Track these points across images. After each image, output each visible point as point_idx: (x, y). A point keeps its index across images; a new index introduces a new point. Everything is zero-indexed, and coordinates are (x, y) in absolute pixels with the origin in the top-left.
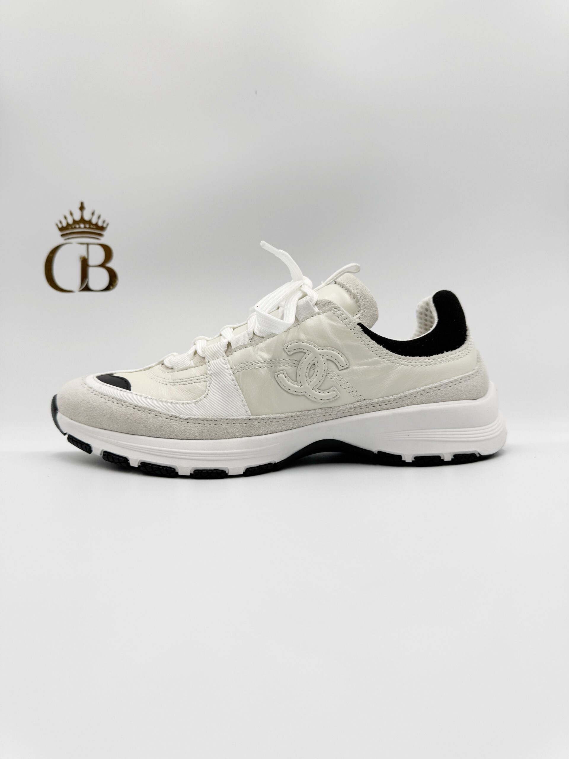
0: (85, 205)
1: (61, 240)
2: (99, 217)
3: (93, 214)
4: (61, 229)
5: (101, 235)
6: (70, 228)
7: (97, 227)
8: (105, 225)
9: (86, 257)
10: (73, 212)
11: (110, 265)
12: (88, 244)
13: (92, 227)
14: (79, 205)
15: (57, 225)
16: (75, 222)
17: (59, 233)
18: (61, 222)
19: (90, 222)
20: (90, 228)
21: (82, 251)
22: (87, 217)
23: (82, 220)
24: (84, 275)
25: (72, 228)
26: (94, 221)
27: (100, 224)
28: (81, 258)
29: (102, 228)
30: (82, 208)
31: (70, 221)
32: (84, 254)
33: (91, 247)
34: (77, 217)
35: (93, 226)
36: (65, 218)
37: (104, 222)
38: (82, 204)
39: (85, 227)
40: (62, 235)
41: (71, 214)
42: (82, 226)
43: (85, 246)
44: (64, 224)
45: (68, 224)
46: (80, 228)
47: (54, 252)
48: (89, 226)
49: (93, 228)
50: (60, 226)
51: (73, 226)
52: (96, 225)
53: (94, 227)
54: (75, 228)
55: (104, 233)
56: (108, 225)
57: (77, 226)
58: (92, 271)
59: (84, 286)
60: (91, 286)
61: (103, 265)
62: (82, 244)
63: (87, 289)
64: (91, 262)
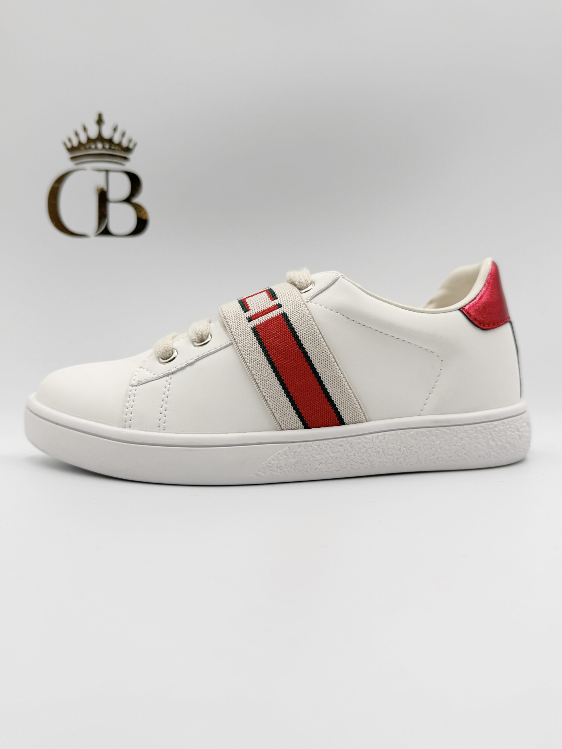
0: (105, 118)
1: (70, 166)
2: (123, 135)
3: (115, 129)
4: (71, 150)
5: (125, 158)
6: (83, 148)
7: (121, 147)
8: (131, 146)
9: (105, 188)
10: (88, 126)
11: (137, 200)
12: (107, 171)
14: (96, 118)
15: (65, 144)
16: (89, 140)
17: (67, 155)
18: (70, 140)
19: (110, 141)
20: (110, 148)
21: (99, 180)
22: (107, 133)
23: (100, 138)
24: (103, 214)
25: (85, 148)
26: (116, 140)
27: (125, 143)
28: (98, 190)
29: (128, 150)
30: (100, 121)
31: (84, 139)
32: (102, 184)
33: (111, 175)
34: (93, 133)
35: (115, 147)
36: (77, 134)
37: (130, 141)
38: (100, 116)
40: (73, 158)
41: (85, 129)
42: (100, 145)
43: (103, 174)
44: (75, 143)
45: (80, 143)
46: (96, 148)
47: (60, 180)
48: (110, 145)
49: (114, 150)
50: (69, 146)
51: (87, 146)
52: (119, 145)
53: (117, 148)
54: (90, 148)
55: (130, 156)
56: (135, 145)
57: (93, 146)
58: (113, 209)
59: (103, 228)
60: (112, 228)
61: (128, 200)
62: (99, 170)
63: (106, 232)
64: (112, 195)
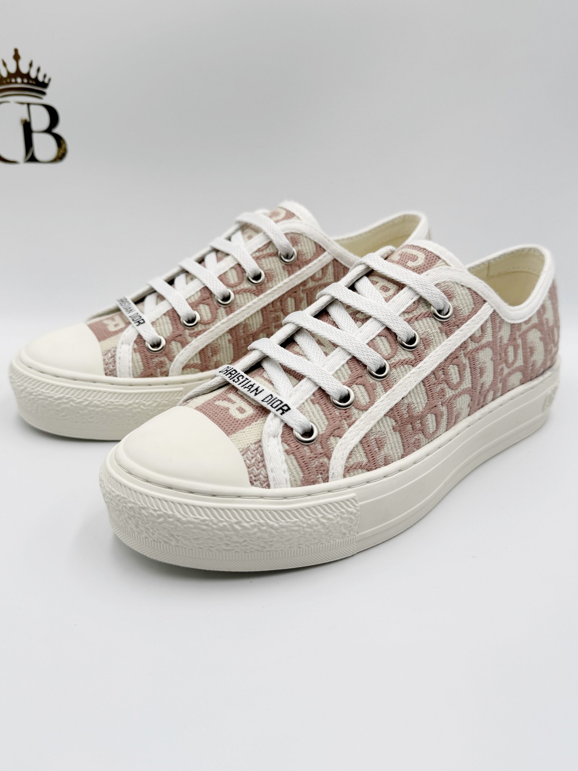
0: (21, 53)
2: (39, 70)
3: (31, 65)
5: (44, 93)
6: (4, 82)
7: (37, 82)
8: (46, 81)
9: (28, 120)
11: (56, 130)
12: (29, 104)
13: (31, 82)
14: (13, 53)
16: (10, 75)
19: (28, 76)
20: (28, 83)
21: (22, 113)
22: (24, 70)
23: (18, 73)
24: (29, 143)
25: (8, 83)
26: (33, 75)
27: (41, 79)
28: (22, 121)
29: (45, 85)
30: (17, 57)
31: (4, 74)
32: (26, 117)
33: (32, 107)
34: (12, 69)
35: (32, 81)
37: (45, 76)
38: (16, 51)
39: (23, 83)
41: (4, 65)
42: (19, 80)
43: (25, 106)
46: (16, 82)
48: (28, 80)
49: (32, 84)
51: (8, 81)
52: (36, 79)
53: (34, 83)
54: (11, 83)
55: (47, 91)
56: (50, 80)
57: (13, 80)
58: (37, 138)
59: (30, 155)
60: (38, 156)
61: (49, 131)
62: (22, 103)
63: (32, 159)
64: (35, 126)
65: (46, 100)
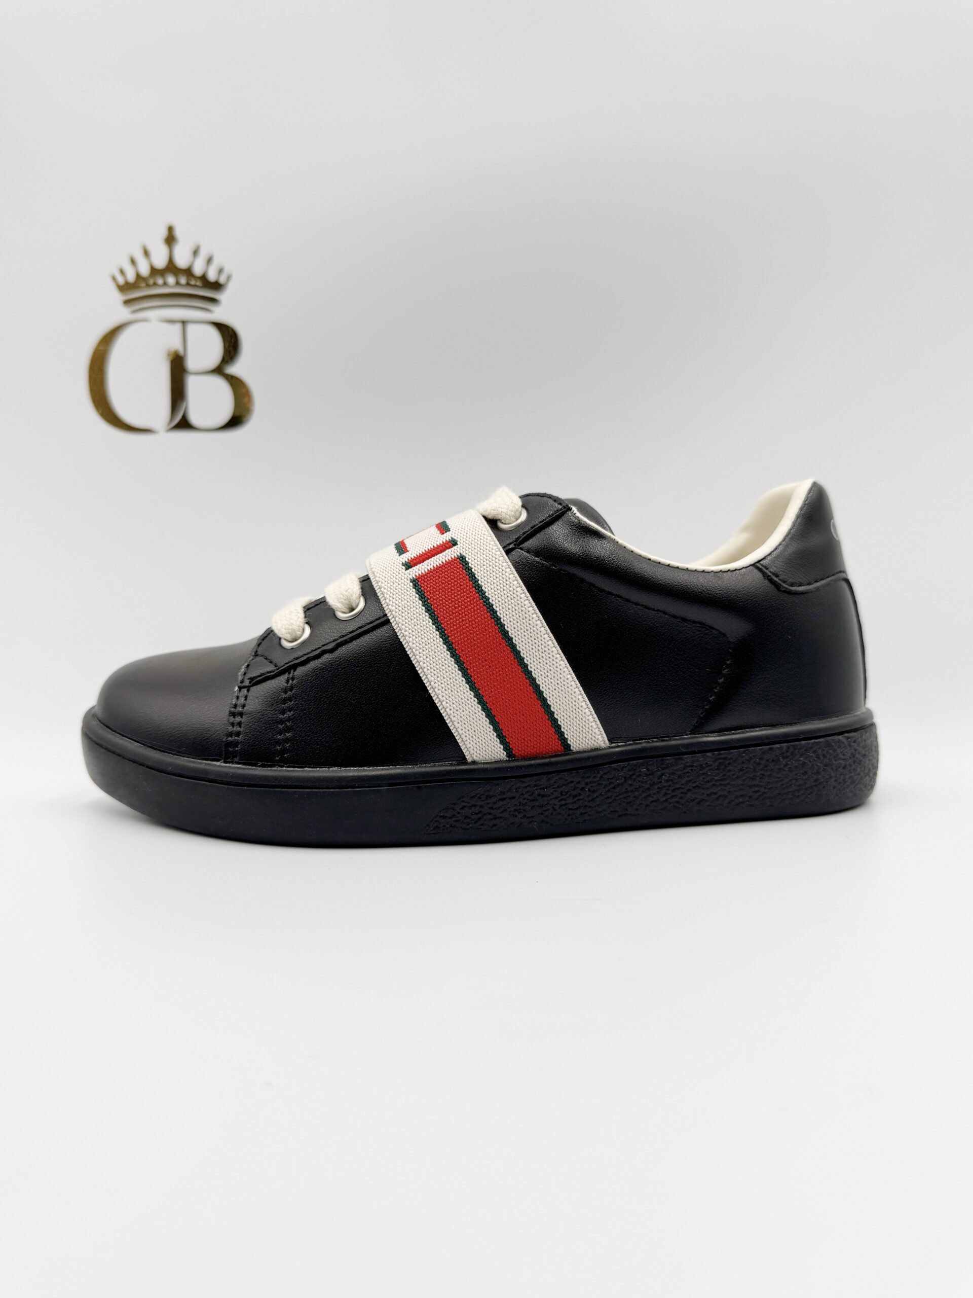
0: (178, 233)
1: (123, 314)
2: (209, 261)
3: (196, 253)
4: (125, 288)
5: (213, 301)
6: (143, 285)
7: (205, 282)
8: (222, 280)
9: (181, 352)
10: (150, 248)
11: (234, 369)
12: (184, 323)
13: (193, 282)
14: (164, 233)
15: (114, 279)
16: (154, 271)
17: (118, 298)
18: (122, 272)
19: (188, 272)
20: (188, 284)
21: (171, 339)
22: (182, 261)
23: (172, 267)
24: (178, 393)
25: (148, 285)
26: (198, 270)
27: (212, 276)
28: (169, 355)
29: (217, 286)
30: (170, 239)
31: (144, 270)
32: (177, 345)
33: (191, 328)
34: (160, 261)
35: (196, 281)
36: (133, 262)
37: (221, 271)
38: (171, 229)
40: (127, 302)
41: (146, 253)
42: (171, 280)
43: (178, 327)
44: (131, 277)
45: (139, 277)
46: (165, 284)
47: (108, 339)
48: (188, 280)
49: (195, 286)
50: (121, 281)
51: (151, 282)
52: (203, 278)
53: (199, 283)
54: (155, 284)
55: (222, 297)
56: (229, 278)
57: (160, 281)
58: (193, 384)
59: (178, 418)
60: (194, 418)
61: (218, 370)
62: (172, 321)
63: (184, 424)
64: (192, 363)
65: (220, 314)
